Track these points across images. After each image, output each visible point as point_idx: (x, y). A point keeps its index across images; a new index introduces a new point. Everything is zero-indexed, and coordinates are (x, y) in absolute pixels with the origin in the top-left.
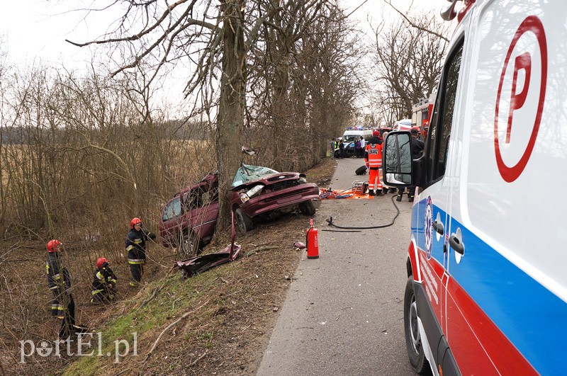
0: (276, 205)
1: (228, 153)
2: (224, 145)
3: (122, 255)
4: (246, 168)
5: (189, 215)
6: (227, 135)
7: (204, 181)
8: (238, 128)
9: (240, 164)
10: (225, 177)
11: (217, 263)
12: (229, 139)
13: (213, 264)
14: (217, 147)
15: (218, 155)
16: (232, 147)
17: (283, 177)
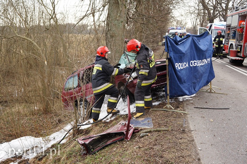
1: (115, 43)
2: (112, 37)
3: (36, 108)
4: (127, 55)
5: (83, 88)
6: (114, 29)
8: (123, 24)
9: (123, 51)
10: (112, 60)
11: (113, 141)
12: (115, 32)
13: (109, 141)
14: (106, 38)
15: (107, 44)
16: (118, 38)
17: (160, 63)
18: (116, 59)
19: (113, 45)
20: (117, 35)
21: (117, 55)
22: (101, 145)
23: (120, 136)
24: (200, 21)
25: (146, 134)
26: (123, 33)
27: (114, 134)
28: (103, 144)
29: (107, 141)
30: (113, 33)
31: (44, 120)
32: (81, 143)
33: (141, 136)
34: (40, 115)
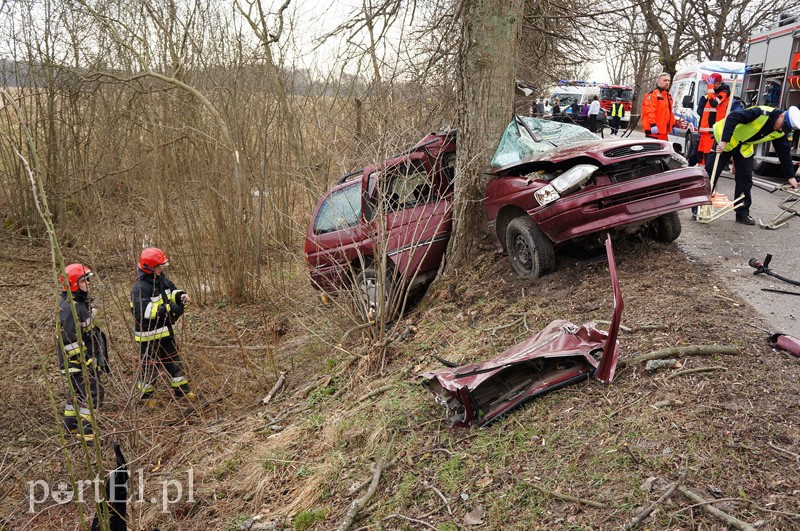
0: (623, 217)
1: (488, 85)
2: (481, 66)
6: (488, 41)
7: (420, 149)
9: (510, 113)
10: (477, 141)
11: (551, 384)
12: (492, 53)
13: (538, 384)
14: (461, 70)
15: (462, 89)
16: (498, 71)
17: (640, 148)
18: (491, 136)
19: (483, 92)
20: (495, 60)
21: (493, 124)
22: (513, 394)
23: (568, 367)
24: (635, 66)
25: (667, 361)
26: (514, 56)
27: (540, 362)
28: (517, 393)
29: (531, 384)
30: (484, 55)
31: (234, 322)
32: (451, 386)
33: (648, 368)
34: (220, 308)
